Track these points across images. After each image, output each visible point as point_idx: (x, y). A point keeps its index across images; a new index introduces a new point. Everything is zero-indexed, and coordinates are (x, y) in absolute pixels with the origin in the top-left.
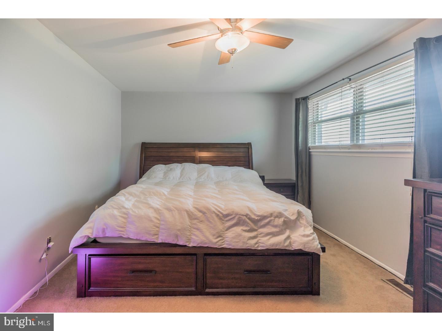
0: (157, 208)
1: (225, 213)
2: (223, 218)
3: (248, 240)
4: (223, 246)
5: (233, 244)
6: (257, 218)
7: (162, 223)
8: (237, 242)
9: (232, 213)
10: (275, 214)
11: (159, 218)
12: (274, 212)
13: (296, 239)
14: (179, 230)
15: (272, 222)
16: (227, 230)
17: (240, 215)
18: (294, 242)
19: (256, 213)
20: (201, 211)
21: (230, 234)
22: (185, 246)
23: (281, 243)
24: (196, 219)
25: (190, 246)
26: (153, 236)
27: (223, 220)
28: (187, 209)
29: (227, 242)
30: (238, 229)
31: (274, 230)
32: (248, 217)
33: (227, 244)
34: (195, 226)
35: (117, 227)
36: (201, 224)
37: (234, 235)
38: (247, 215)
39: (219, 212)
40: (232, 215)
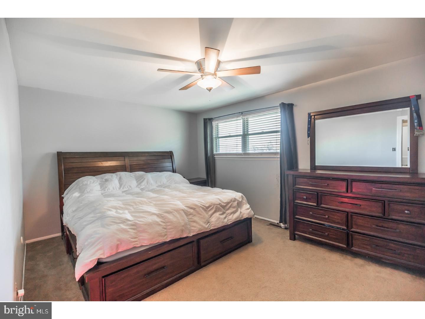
0: (159, 213)
1: (207, 205)
2: (206, 210)
3: (224, 219)
4: (211, 229)
5: (217, 225)
6: (224, 205)
7: (169, 224)
8: (219, 223)
9: (211, 205)
10: (233, 200)
11: (164, 221)
12: (232, 198)
13: (244, 212)
14: (183, 226)
15: (232, 205)
16: (210, 217)
17: (216, 205)
18: (244, 214)
19: (223, 201)
20: (191, 208)
21: (213, 219)
22: (188, 237)
23: (239, 217)
24: (190, 214)
25: (191, 235)
26: (164, 237)
27: (207, 211)
28: (183, 209)
29: (213, 225)
30: (217, 214)
31: (234, 210)
32: (220, 205)
33: (213, 227)
34: (191, 220)
35: (132, 240)
36: (195, 217)
37: (216, 219)
38: (220, 204)
39: (203, 205)
40: (211, 206)
